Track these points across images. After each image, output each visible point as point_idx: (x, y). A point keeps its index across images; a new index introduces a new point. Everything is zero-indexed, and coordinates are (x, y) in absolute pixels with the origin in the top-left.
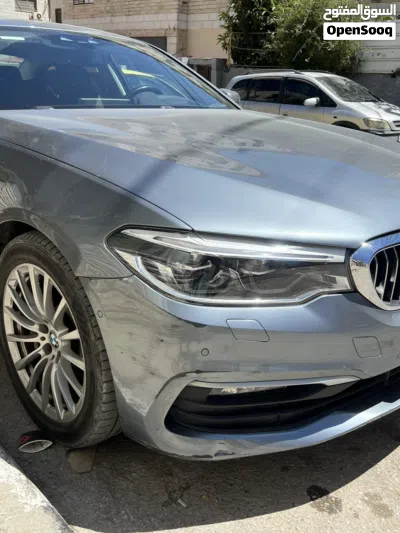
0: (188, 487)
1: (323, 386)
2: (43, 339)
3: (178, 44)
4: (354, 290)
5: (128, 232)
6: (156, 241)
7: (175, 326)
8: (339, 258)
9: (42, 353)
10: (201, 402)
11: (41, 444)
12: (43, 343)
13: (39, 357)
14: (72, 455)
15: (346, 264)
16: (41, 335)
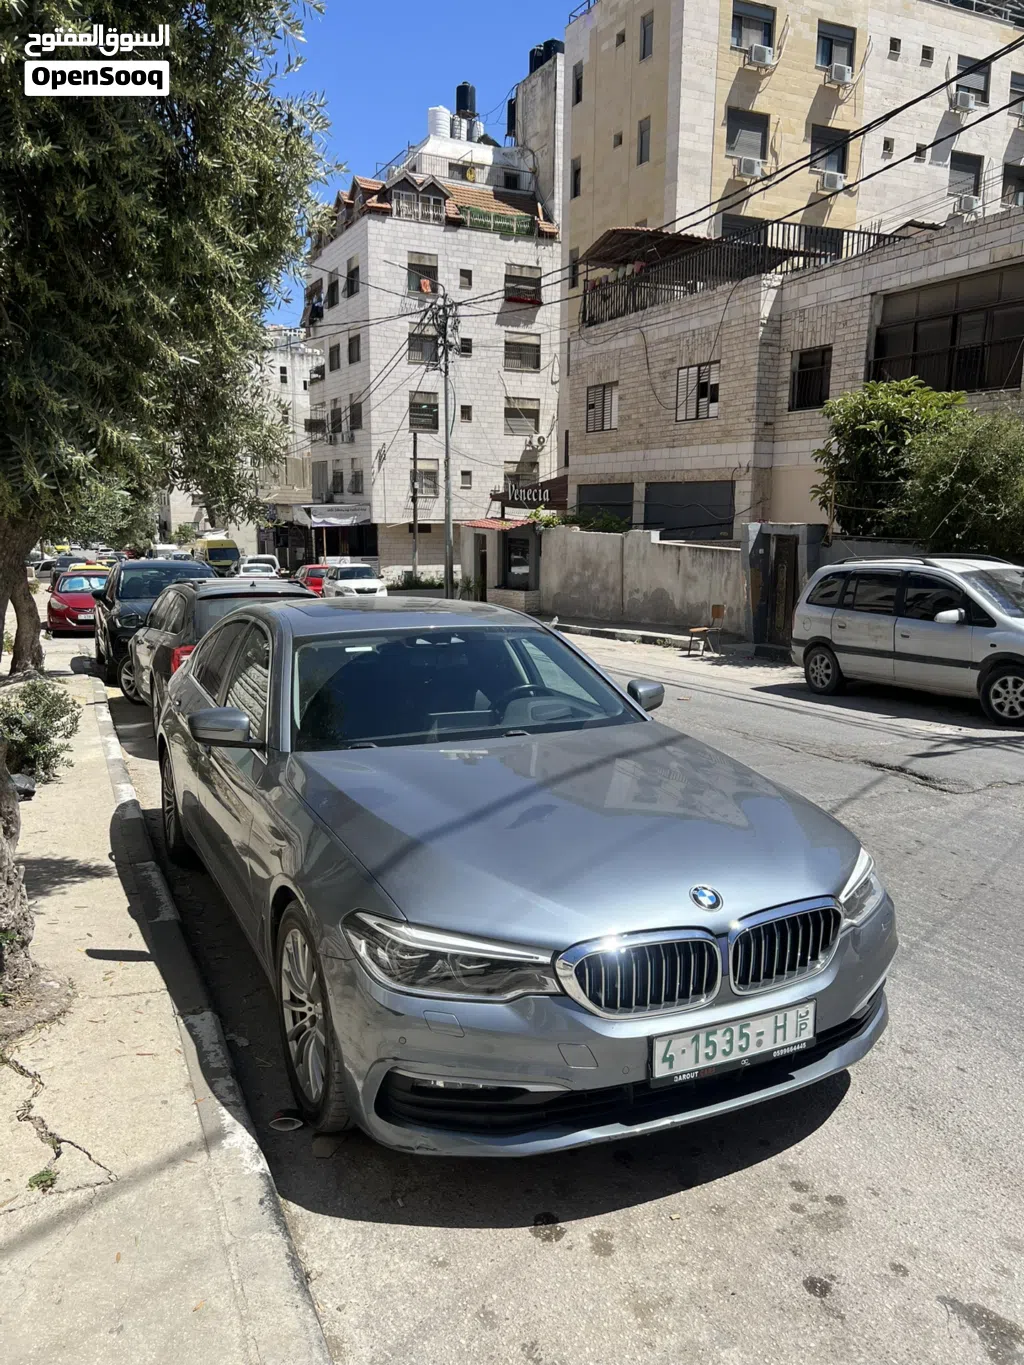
0: (416, 1190)
1: (525, 1091)
2: (310, 1009)
3: (754, 493)
4: (564, 994)
5: (359, 915)
6: (378, 928)
7: (379, 1013)
8: (545, 959)
9: (308, 1024)
10: (407, 1092)
11: (293, 1123)
12: (309, 1014)
13: (305, 1028)
14: (318, 1140)
15: (552, 965)
16: (309, 1005)
